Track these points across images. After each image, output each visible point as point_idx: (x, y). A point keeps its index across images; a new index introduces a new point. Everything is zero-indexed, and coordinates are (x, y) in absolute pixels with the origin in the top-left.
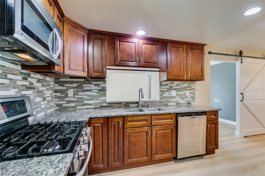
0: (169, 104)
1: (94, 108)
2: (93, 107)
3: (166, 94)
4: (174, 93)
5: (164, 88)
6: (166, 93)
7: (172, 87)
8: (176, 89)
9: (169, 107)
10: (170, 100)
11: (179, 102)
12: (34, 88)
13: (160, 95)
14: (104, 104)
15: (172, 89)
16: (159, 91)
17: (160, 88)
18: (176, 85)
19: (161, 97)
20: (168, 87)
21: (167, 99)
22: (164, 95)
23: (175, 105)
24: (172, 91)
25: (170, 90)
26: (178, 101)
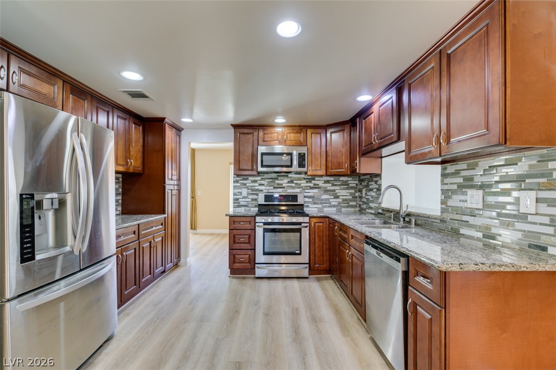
0: (462, 231)
1: (374, 214)
2: (373, 212)
3: (455, 201)
4: (474, 198)
5: (451, 184)
6: (454, 197)
7: (470, 179)
8: (482, 187)
9: (462, 240)
10: (465, 218)
11: (494, 231)
12: (320, 188)
13: (442, 203)
14: (380, 211)
15: (472, 187)
16: (440, 192)
17: (442, 184)
18: (485, 170)
19: (444, 206)
20: (460, 180)
21: (457, 214)
22: (450, 203)
23: (478, 239)
24: (470, 192)
25: (466, 190)
26: (488, 228)
